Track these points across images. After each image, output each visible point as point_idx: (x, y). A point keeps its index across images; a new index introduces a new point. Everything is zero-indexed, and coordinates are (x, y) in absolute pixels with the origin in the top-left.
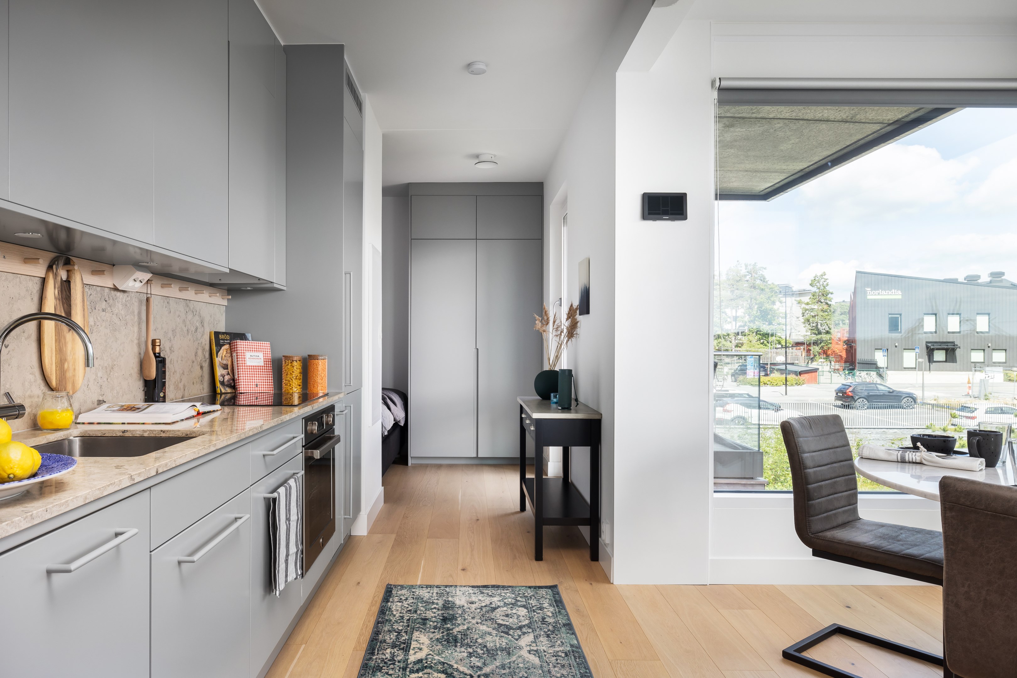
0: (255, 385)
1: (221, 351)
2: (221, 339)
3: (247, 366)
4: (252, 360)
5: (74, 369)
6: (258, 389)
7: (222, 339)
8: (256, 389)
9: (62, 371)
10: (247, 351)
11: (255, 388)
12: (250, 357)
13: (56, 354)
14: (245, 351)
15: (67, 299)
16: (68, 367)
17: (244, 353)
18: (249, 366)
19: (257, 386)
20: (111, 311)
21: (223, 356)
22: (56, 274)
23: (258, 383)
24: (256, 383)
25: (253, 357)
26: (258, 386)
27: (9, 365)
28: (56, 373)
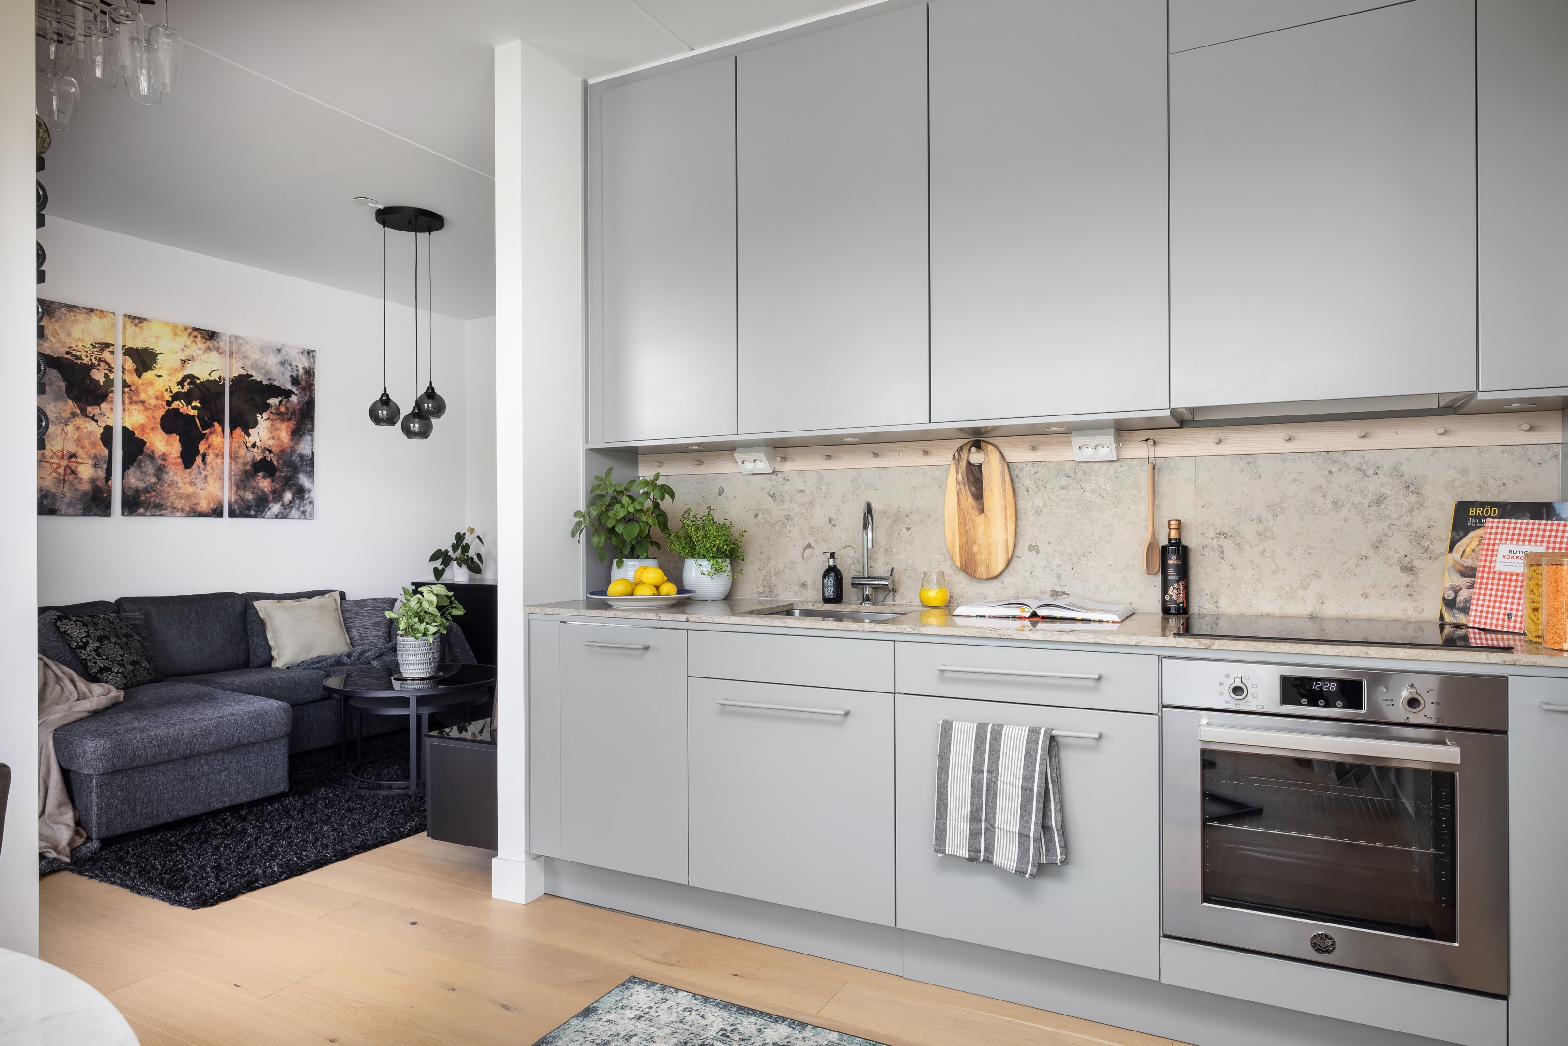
0: (1504, 614)
1: (1465, 540)
2: (1471, 517)
3: (1494, 573)
4: (1511, 560)
5: (989, 553)
6: (1512, 624)
7: (1475, 517)
8: (1506, 623)
9: (970, 553)
10: (1503, 542)
11: (1503, 620)
12: (1507, 554)
13: (960, 537)
14: (1497, 542)
15: (976, 482)
16: (979, 549)
17: (1494, 545)
18: (1500, 573)
19: (1509, 619)
20: (1080, 487)
21: (1468, 550)
22: (959, 460)
23: (1514, 613)
24: (1508, 611)
25: (1517, 554)
26: (1513, 618)
27: (912, 545)
28: (960, 555)
